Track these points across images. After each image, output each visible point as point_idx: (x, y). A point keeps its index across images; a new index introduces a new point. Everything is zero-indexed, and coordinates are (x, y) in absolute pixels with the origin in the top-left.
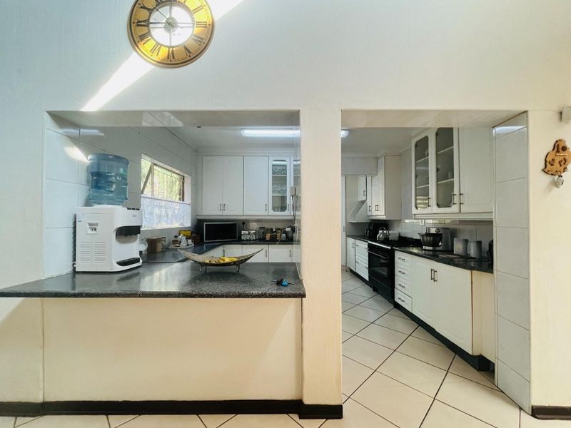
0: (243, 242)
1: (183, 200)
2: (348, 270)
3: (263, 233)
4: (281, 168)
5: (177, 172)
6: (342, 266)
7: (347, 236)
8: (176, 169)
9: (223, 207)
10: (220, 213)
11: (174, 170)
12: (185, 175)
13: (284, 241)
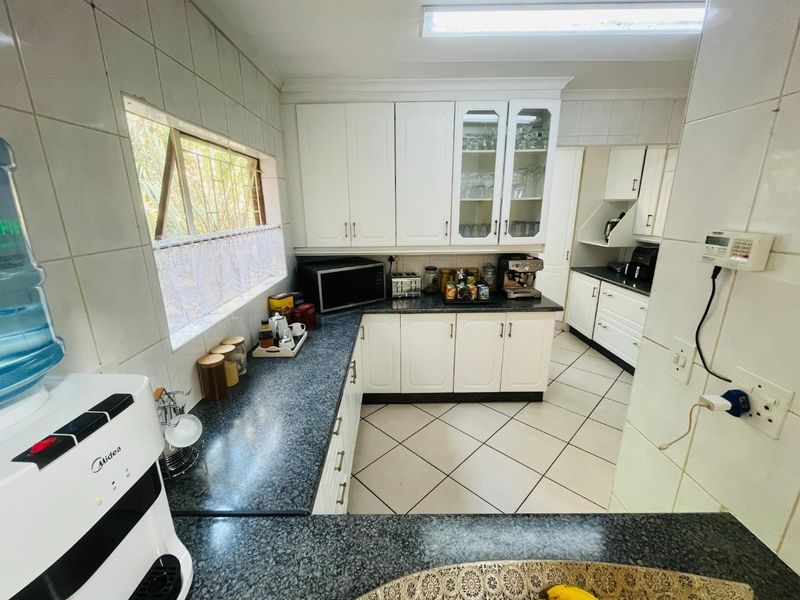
1: (265, 223)
3: (435, 281)
4: (485, 130)
5: (243, 148)
7: (572, 269)
8: (239, 142)
9: (351, 228)
10: (346, 243)
11: (234, 145)
12: (262, 156)
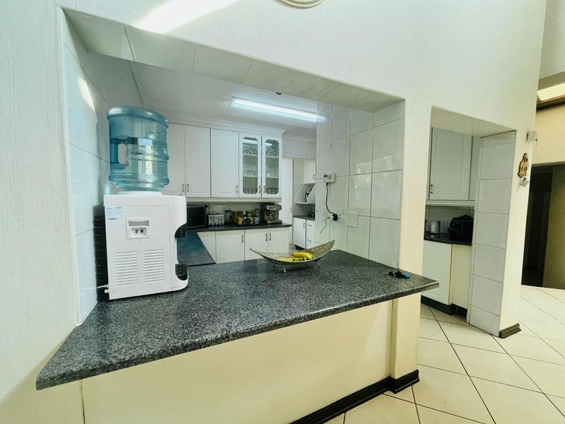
0: (210, 228)
2: (295, 248)
3: (231, 217)
4: (252, 147)
6: (290, 244)
7: (294, 216)
9: (186, 188)
13: (257, 225)
